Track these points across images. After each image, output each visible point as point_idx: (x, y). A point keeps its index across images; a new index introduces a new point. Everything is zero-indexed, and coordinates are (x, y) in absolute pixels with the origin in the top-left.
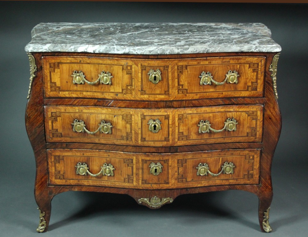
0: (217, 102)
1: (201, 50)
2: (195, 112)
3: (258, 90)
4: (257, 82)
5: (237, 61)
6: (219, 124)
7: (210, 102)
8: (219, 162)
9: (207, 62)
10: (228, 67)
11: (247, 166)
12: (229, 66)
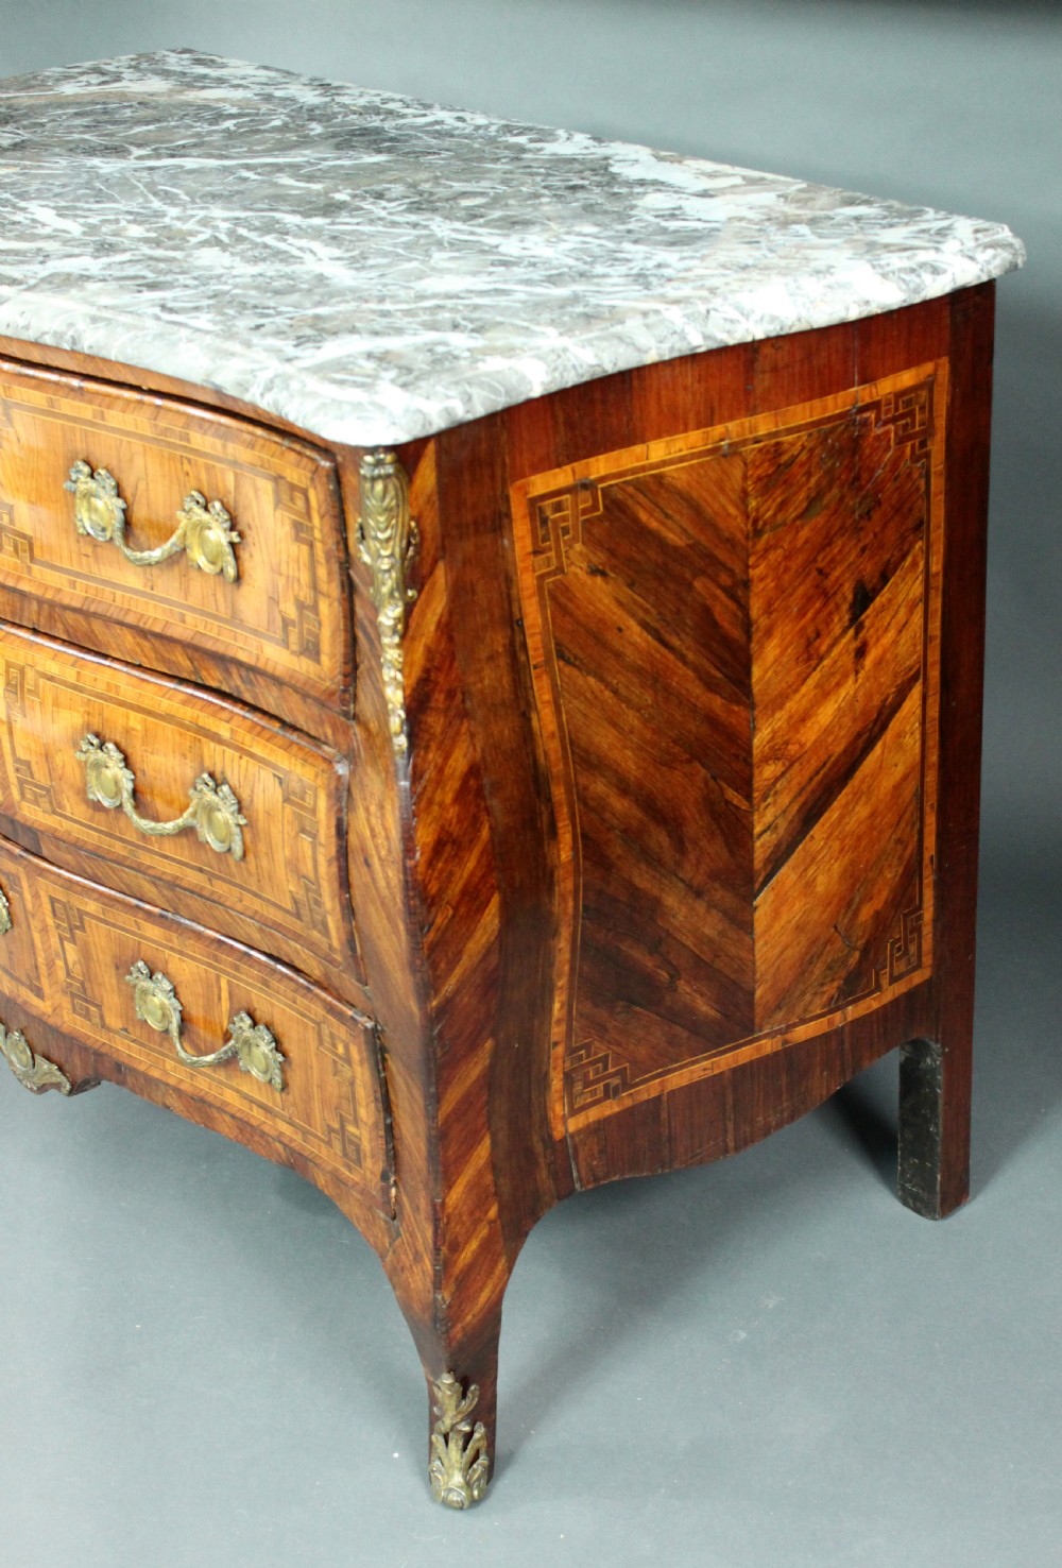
0: (167, 656)
1: (47, 329)
2: (70, 675)
3: (325, 659)
4: (315, 608)
5: (218, 443)
6: (169, 786)
7: (139, 644)
8: (220, 998)
9: (86, 410)
10: (187, 467)
11: (333, 1087)
12: (189, 461)
